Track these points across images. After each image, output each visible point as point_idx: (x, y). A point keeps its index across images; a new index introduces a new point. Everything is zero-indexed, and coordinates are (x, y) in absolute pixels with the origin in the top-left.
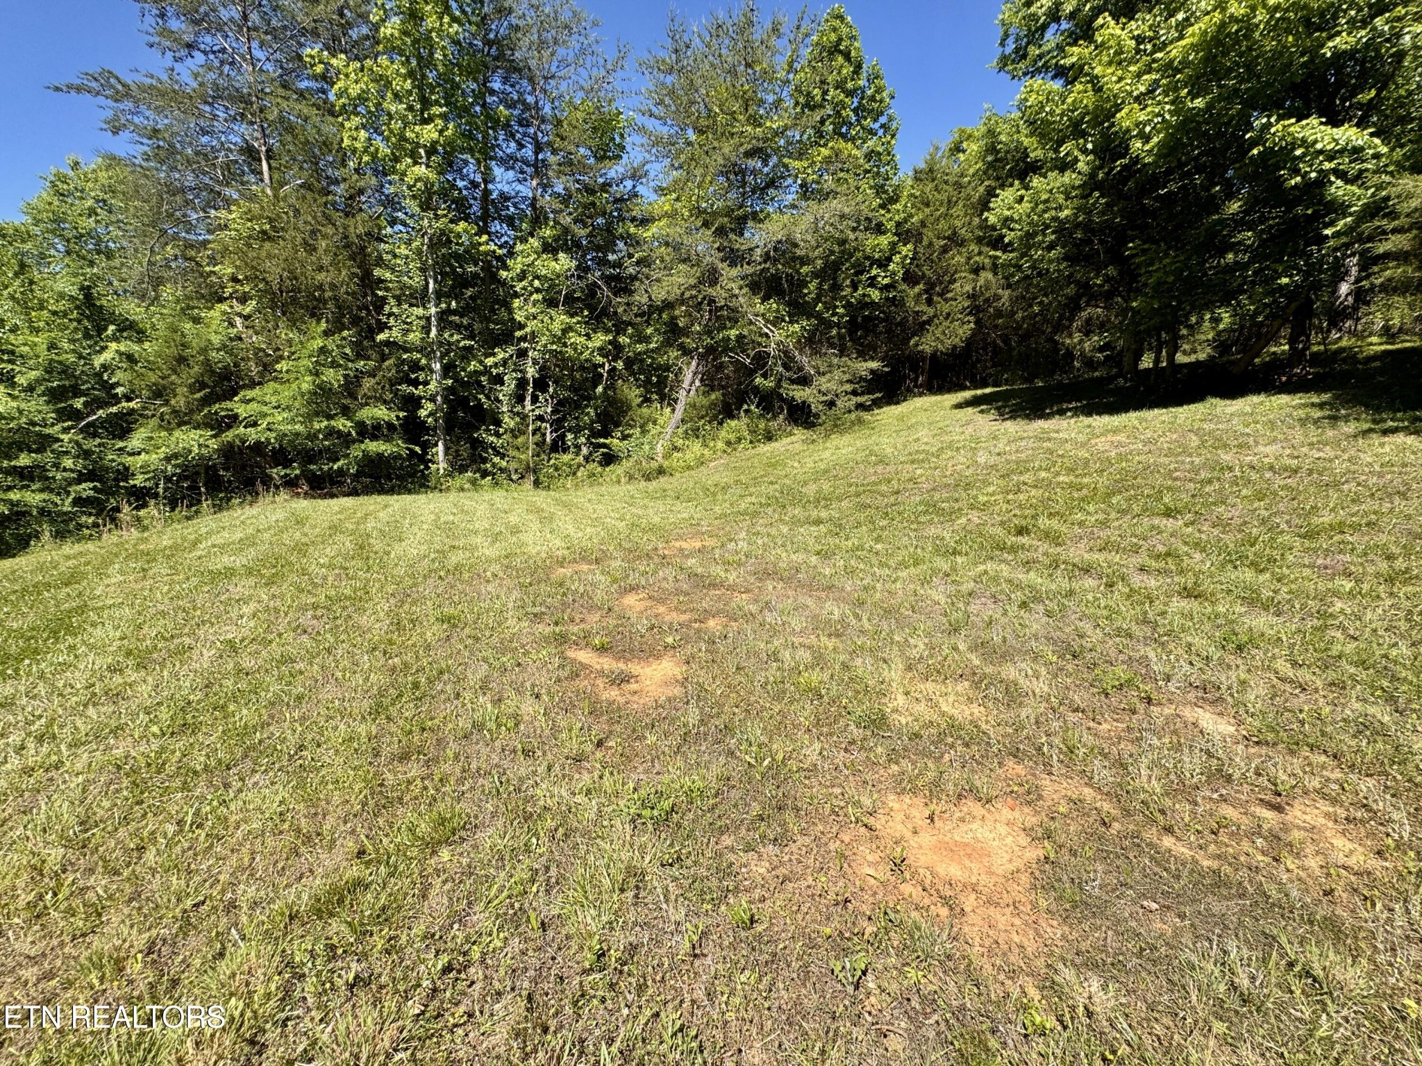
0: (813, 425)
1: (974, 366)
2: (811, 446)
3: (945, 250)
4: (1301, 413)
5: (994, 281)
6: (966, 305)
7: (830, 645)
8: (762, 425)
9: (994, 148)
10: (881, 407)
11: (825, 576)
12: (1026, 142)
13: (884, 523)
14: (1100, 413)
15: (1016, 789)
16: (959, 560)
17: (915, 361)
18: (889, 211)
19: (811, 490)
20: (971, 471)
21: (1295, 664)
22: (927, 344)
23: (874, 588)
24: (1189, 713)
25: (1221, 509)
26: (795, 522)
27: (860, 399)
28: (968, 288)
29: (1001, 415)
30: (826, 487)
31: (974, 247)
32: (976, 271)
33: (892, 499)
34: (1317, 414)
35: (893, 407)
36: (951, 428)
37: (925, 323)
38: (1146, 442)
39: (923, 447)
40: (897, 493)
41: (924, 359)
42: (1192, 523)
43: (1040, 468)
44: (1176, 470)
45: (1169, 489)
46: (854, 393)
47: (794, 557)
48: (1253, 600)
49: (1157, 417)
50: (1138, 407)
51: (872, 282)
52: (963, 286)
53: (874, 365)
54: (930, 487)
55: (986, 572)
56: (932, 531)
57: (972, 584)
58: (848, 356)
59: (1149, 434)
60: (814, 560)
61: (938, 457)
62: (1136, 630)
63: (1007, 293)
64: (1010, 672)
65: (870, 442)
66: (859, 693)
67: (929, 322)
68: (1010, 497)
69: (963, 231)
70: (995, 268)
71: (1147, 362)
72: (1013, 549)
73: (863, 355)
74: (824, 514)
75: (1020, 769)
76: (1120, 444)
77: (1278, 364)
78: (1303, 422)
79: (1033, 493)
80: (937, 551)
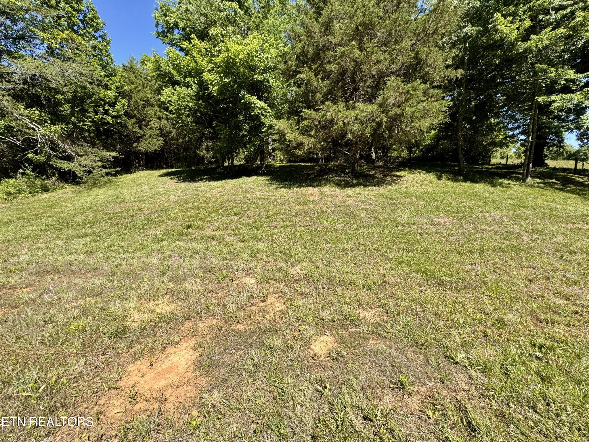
0: (79, 183)
1: (166, 159)
2: (79, 195)
3: (144, 106)
4: (264, 182)
5: (168, 125)
6: (158, 132)
7: (93, 301)
8: (38, 182)
9: (159, 69)
10: (122, 175)
11: (90, 264)
12: (173, 71)
13: (125, 231)
14: (214, 181)
15: (188, 333)
16: (164, 243)
17: (138, 154)
18: (111, 79)
19: (79, 219)
20: (167, 204)
21: (267, 256)
22: (143, 147)
23: (121, 264)
24: (243, 280)
25: (248, 212)
26: (69, 237)
27: (108, 171)
28: (157, 125)
29: (179, 180)
30: (90, 216)
31: (156, 108)
32: (160, 119)
33: (130, 219)
34: (268, 183)
35: (129, 175)
36: (158, 185)
37: (139, 137)
38: (228, 191)
39: (145, 194)
40: (133, 216)
41: (142, 154)
42: (241, 217)
43: (194, 202)
44: (236, 200)
45: (235, 206)
46: (104, 167)
47: (68, 258)
48: (258, 239)
49: (230, 182)
50: (225, 179)
51: (106, 112)
52: (155, 124)
53: (114, 154)
54: (149, 212)
55: (176, 246)
56: (151, 232)
57: (170, 252)
58: (97, 148)
59: (228, 188)
60: (82, 257)
61: (152, 198)
62: (228, 257)
63: (175, 130)
64: (186, 285)
65: (117, 192)
66: (111, 320)
67: (142, 137)
68: (184, 214)
69: (152, 100)
70: (167, 119)
71: (226, 164)
72: (187, 235)
73: (107, 148)
74: (89, 231)
75: (191, 324)
76: (220, 192)
77: (259, 167)
78: (265, 184)
79: (192, 211)
80: (154, 241)
